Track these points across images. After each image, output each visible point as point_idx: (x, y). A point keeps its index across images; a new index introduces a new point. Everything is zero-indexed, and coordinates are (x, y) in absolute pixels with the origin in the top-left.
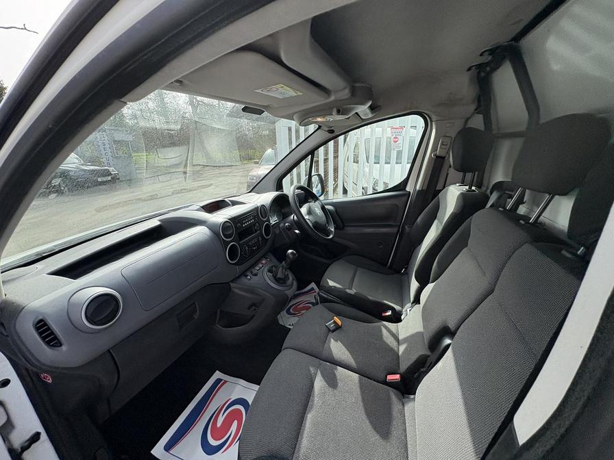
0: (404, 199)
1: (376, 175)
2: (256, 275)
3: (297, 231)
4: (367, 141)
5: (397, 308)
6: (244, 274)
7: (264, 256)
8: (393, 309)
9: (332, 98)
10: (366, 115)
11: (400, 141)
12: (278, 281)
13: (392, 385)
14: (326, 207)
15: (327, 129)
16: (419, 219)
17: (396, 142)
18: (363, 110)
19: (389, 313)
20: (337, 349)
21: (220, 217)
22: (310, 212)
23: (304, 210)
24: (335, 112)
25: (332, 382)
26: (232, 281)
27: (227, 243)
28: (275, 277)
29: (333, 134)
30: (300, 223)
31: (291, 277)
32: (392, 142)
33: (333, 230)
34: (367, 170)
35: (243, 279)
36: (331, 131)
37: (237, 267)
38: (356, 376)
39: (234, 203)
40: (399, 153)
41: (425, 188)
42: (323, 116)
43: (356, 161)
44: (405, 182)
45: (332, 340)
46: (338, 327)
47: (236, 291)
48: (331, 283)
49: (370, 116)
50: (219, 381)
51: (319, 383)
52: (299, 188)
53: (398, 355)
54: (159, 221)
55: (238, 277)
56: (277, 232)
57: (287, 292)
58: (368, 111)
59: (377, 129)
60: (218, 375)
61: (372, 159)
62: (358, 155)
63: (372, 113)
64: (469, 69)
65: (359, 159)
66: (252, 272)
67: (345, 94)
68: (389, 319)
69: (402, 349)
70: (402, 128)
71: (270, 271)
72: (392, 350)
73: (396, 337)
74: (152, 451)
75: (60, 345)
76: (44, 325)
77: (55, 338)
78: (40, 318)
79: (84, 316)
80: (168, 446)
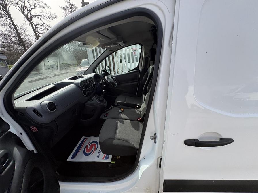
0: (138, 72)
1: (129, 67)
2: (93, 100)
3: (104, 85)
4: (124, 54)
5: (140, 105)
6: (89, 100)
7: (94, 95)
8: (138, 105)
9: (112, 40)
10: (122, 45)
11: (136, 54)
12: (101, 101)
13: (139, 121)
14: (114, 77)
15: (110, 50)
16: (143, 78)
17: (135, 54)
18: (121, 43)
19: (137, 106)
20: (123, 116)
21: (78, 81)
22: (108, 78)
23: (106, 78)
24: (113, 44)
25: (123, 123)
26: (85, 102)
27: (82, 89)
28: (100, 100)
29: (112, 51)
30: (106, 82)
31: (105, 100)
32: (134, 54)
33: (116, 84)
34: (126, 65)
35: (89, 102)
36: (111, 50)
37: (86, 97)
38: (129, 121)
39: (80, 77)
40: (137, 58)
41: (144, 68)
42: (109, 46)
43: (121, 62)
44: (138, 67)
45: (121, 114)
46: (122, 111)
47: (87, 105)
48: (118, 101)
49: (124, 45)
50: (84, 139)
51: (119, 124)
52: (103, 71)
53: (140, 115)
54: (54, 85)
55: (87, 101)
56: (97, 87)
57: (105, 105)
58: (123, 44)
59: (127, 49)
60: (83, 137)
61: (127, 61)
62: (122, 60)
63: (124, 44)
64: (150, 31)
65: (122, 61)
66: (91, 100)
67: (116, 39)
68: (138, 108)
69: (141, 113)
70: (136, 48)
71: (97, 99)
72: (139, 114)
73: (140, 111)
74: (67, 160)
75: (42, 116)
76: (36, 111)
77: (40, 114)
78: (34, 109)
79: (47, 108)
80: (72, 158)
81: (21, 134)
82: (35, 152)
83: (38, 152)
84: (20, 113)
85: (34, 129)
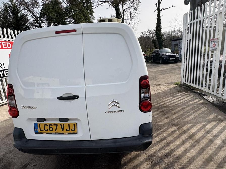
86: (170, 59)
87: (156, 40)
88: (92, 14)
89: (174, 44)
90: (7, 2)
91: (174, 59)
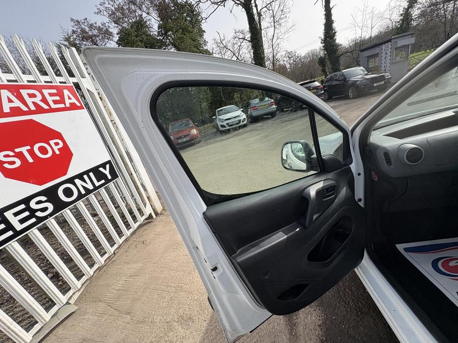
74: (396, 245)
75: (391, 165)
76: (387, 155)
77: (390, 161)
78: (386, 151)
79: (405, 156)
80: (406, 250)
81: (359, 174)
82: (361, 204)
83: (365, 207)
84: (370, 150)
85: (375, 176)
86: (375, 85)
87: (324, 58)
88: (201, 36)
89: (368, 57)
90: (60, 42)
91: (383, 83)
